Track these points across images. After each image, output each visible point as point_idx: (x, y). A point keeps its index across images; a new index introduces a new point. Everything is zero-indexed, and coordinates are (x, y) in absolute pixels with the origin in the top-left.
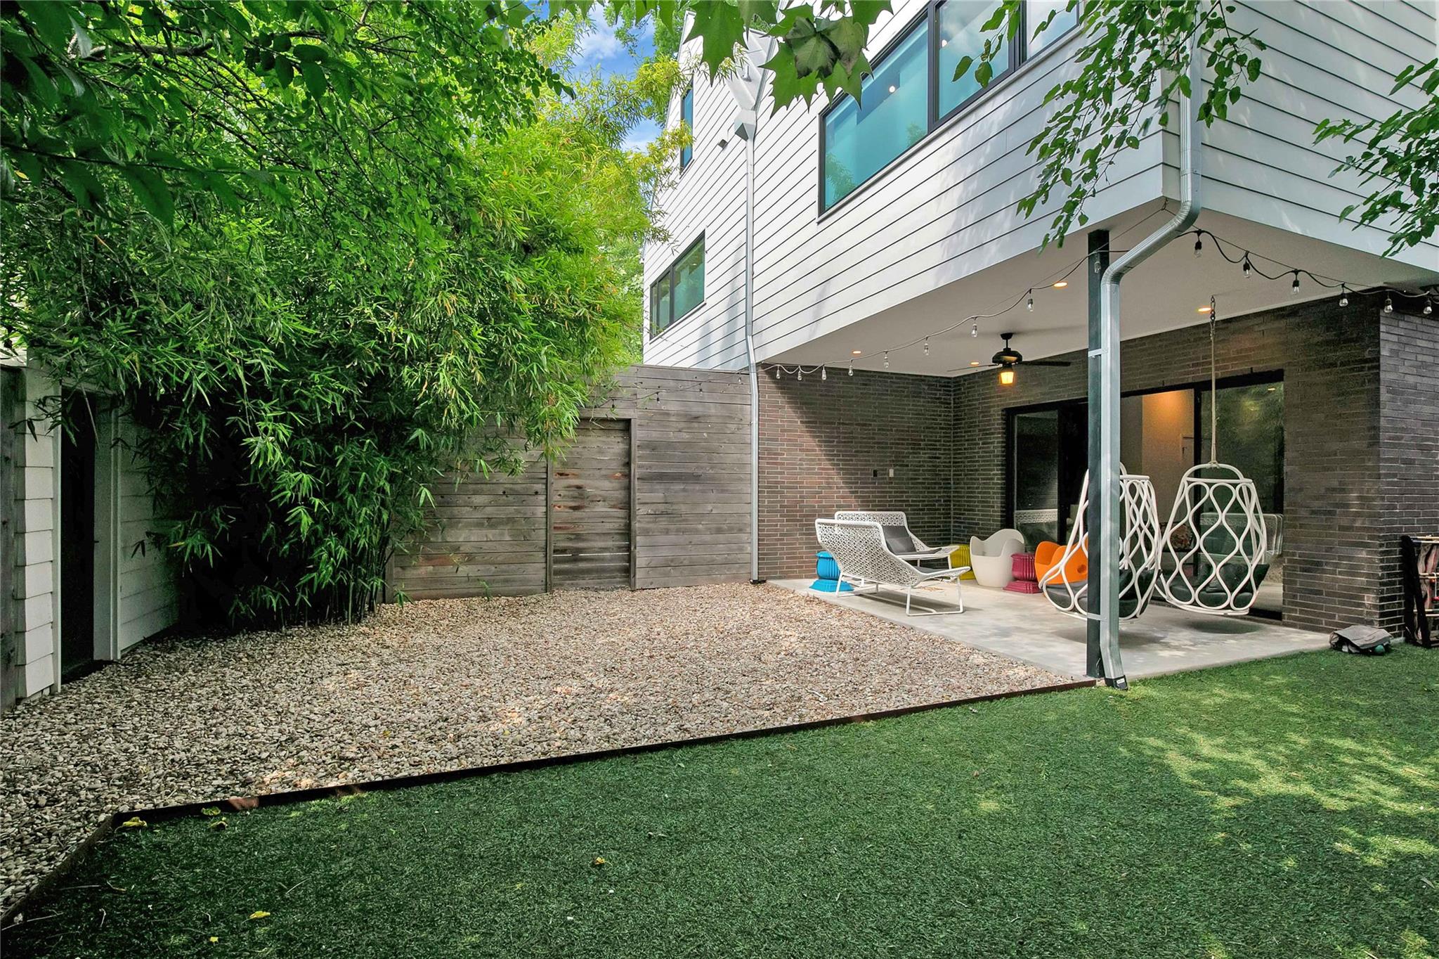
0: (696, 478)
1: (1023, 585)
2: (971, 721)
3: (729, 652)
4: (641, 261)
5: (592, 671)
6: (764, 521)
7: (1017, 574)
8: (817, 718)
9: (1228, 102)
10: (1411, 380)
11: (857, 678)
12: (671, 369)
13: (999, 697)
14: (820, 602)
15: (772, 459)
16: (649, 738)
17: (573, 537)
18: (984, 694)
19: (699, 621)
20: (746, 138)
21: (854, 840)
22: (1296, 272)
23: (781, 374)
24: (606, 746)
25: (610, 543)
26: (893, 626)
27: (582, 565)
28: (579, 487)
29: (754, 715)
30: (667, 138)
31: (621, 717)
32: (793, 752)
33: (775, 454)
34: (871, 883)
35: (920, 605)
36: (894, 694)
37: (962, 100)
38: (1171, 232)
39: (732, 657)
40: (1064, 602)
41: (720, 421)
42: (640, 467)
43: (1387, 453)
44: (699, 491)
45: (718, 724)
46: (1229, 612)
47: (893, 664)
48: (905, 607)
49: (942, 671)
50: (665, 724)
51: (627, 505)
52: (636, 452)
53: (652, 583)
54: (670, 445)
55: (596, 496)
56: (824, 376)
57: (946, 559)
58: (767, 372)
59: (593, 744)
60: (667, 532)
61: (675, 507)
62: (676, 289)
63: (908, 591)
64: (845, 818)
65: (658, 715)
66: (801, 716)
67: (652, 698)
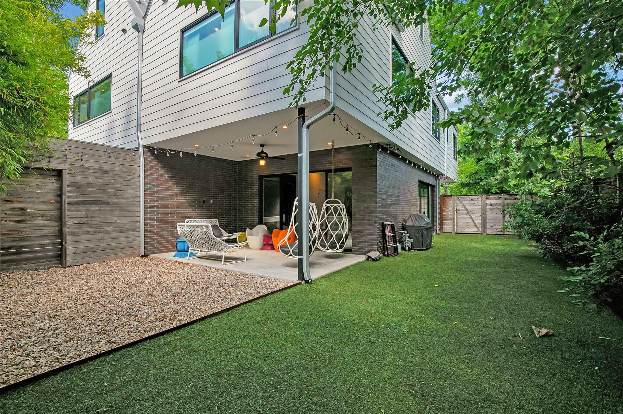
0: (107, 204)
1: (268, 247)
2: (258, 307)
3: (133, 294)
4: (68, 82)
5: (39, 320)
6: (147, 225)
7: (265, 243)
8: (188, 320)
9: (352, 67)
10: (383, 173)
11: (205, 296)
12: (90, 144)
13: (268, 295)
14: (180, 263)
15: (151, 194)
16: (88, 353)
17: (17, 239)
18: (261, 295)
19: (112, 280)
20: (139, 32)
21: (218, 376)
22: (359, 134)
23: (157, 152)
24: (57, 365)
25: (47, 241)
26: (217, 270)
27: (24, 256)
28: (22, 209)
29: (154, 325)
30: (88, 17)
31: (65, 344)
32: (178, 340)
33: (154, 192)
34: (232, 395)
35: (228, 259)
36: (224, 301)
37: (249, 42)
38: (327, 113)
39: (136, 297)
40: (286, 252)
41: (122, 174)
42: (69, 197)
43: (379, 196)
44: (109, 210)
45: (133, 334)
46: (338, 251)
47: (220, 288)
48: (222, 261)
49: (243, 287)
50: (98, 342)
51: (60, 219)
52: (65, 189)
53: (77, 262)
54: (89, 185)
55: (36, 214)
56: (181, 155)
57: (236, 239)
58: (149, 151)
59: (46, 366)
60: (88, 233)
61: (92, 219)
62: (92, 102)
63: (222, 254)
64: (212, 366)
65: (93, 337)
66: (180, 321)
67: (87, 328)
